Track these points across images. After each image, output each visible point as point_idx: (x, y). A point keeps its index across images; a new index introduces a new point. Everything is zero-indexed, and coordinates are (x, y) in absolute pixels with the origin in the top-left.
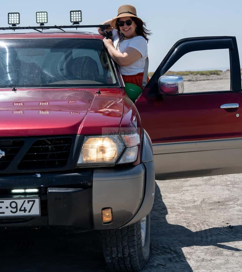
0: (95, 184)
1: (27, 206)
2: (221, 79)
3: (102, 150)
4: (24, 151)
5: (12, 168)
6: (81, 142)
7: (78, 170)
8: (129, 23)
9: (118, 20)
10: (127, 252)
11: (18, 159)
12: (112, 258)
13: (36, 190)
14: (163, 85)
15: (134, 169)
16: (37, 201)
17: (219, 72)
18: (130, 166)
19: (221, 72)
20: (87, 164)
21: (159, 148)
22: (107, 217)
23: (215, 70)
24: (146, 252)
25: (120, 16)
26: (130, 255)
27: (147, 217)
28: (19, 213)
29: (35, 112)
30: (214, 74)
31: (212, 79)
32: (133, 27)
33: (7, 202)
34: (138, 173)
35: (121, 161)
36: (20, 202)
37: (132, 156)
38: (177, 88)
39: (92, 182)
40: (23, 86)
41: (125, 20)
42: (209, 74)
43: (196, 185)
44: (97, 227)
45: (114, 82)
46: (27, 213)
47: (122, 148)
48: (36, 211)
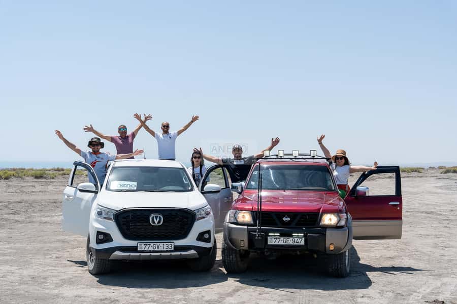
0: (327, 233)
1: (299, 241)
2: (421, 177)
3: (330, 220)
4: (298, 218)
5: (293, 225)
6: (322, 216)
7: (320, 227)
8: (341, 159)
9: (336, 156)
10: (339, 266)
11: (296, 221)
12: (332, 269)
13: (302, 235)
14: (358, 191)
15: (344, 229)
16: (303, 239)
17: (420, 170)
18: (342, 227)
19: (422, 170)
20: (324, 225)
21: (355, 223)
22: (332, 248)
23: (416, 167)
24: (348, 270)
25: (337, 155)
26: (340, 268)
27: (349, 250)
28: (296, 244)
29: (291, 202)
30: (416, 171)
31: (412, 177)
32: (343, 161)
33: (291, 239)
34: (345, 230)
35: (338, 225)
36: (296, 239)
37: (343, 223)
38: (365, 193)
39: (326, 232)
40: (288, 189)
41: (339, 157)
42: (410, 171)
43: (378, 250)
44: (327, 252)
45: (333, 189)
46: (299, 244)
47: (339, 219)
48: (303, 243)
